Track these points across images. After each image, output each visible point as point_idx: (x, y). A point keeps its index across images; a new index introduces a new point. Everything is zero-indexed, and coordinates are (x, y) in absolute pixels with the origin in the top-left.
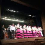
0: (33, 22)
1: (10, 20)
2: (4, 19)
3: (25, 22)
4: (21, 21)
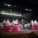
0: (30, 16)
1: (8, 14)
2: (2, 13)
3: (22, 16)
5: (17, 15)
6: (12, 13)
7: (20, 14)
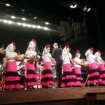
3: (55, 31)
4: (39, 27)
5: (34, 26)
6: (13, 17)
7: (47, 23)
